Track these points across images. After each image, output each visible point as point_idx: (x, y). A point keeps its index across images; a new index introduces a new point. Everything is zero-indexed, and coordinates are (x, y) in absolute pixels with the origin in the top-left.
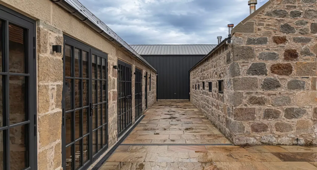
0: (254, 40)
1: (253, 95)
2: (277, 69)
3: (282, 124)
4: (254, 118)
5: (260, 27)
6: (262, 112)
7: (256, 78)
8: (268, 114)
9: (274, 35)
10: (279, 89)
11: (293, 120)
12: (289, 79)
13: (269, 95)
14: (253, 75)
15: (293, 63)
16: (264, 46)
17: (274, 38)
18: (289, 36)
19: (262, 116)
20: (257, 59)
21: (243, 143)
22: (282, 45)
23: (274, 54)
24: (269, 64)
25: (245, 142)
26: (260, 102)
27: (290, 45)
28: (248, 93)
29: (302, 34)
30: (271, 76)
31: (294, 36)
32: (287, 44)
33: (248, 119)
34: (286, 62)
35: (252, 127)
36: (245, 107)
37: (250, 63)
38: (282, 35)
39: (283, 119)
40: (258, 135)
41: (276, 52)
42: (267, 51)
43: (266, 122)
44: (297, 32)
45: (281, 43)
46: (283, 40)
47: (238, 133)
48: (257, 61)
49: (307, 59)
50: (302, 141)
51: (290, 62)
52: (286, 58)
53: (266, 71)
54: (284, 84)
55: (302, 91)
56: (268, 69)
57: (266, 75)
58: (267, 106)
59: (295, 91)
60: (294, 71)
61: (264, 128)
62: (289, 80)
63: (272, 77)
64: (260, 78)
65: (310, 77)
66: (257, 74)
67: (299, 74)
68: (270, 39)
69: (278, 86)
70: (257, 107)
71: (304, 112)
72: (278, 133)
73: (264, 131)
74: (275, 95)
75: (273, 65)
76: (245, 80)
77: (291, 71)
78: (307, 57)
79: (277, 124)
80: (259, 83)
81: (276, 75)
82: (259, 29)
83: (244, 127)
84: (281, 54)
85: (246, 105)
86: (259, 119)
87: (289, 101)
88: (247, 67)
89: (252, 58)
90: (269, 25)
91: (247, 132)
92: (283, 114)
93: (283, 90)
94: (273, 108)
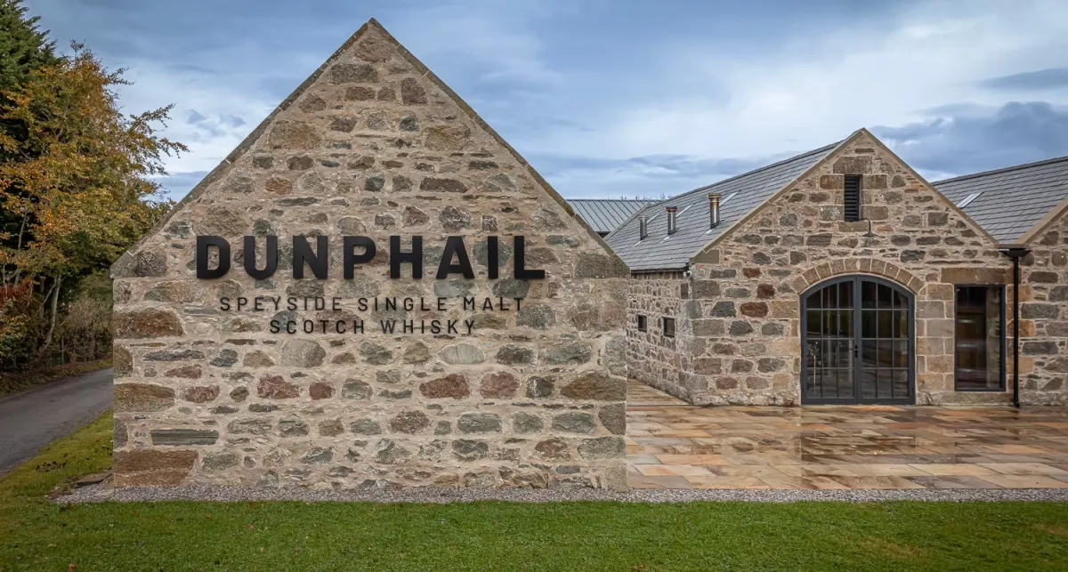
0: (720, 272)
1: (718, 342)
2: (747, 309)
3: (756, 379)
4: (719, 372)
5: (727, 256)
6: (730, 364)
7: (722, 321)
8: (738, 367)
9: (744, 266)
10: (751, 334)
11: (769, 374)
12: (764, 321)
13: (739, 342)
14: (718, 316)
15: (768, 302)
16: (732, 280)
17: (744, 269)
18: (763, 268)
19: (730, 369)
20: (723, 296)
21: (706, 403)
22: (754, 279)
23: (745, 290)
24: (739, 302)
25: (709, 402)
26: (728, 351)
27: (765, 279)
28: (712, 340)
29: (779, 265)
30: (740, 318)
31: (770, 268)
32: (761, 278)
33: (713, 373)
34: (759, 301)
35: (718, 382)
36: (708, 357)
37: (715, 301)
38: (755, 266)
39: (756, 372)
40: (724, 392)
41: (747, 288)
42: (735, 287)
43: (734, 376)
44: (773, 262)
45: (754, 276)
46: (756, 273)
47: (700, 390)
48: (723, 298)
49: (786, 297)
50: (781, 401)
51: (764, 301)
52: (760, 296)
53: (735, 311)
54: (757, 328)
55: (780, 337)
56: (737, 309)
57: (735, 316)
58: (737, 356)
59: (771, 337)
60: (770, 313)
61: (732, 384)
62: (763, 324)
63: (743, 320)
64: (728, 321)
65: (790, 320)
66: (724, 315)
67: (776, 315)
68: (739, 271)
69: (751, 331)
70: (723, 357)
71: (783, 364)
72: (750, 390)
73: (732, 388)
74: (746, 341)
75: (743, 305)
76: (709, 322)
77: (766, 312)
78: (786, 294)
79: (749, 379)
80: (727, 327)
81: (747, 317)
82: (726, 259)
83: (707, 383)
84: (754, 290)
85: (709, 355)
86: (726, 372)
87: (764, 350)
88: (710, 307)
89: (716, 295)
90: (738, 253)
91: (711, 388)
92: (756, 366)
93: (756, 336)
94: (744, 358)
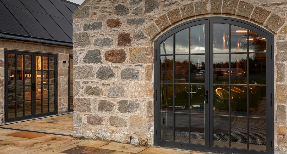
0: (90, 25)
1: (89, 84)
2: (110, 55)
3: (116, 118)
4: (89, 110)
5: (95, 11)
6: (97, 104)
7: (91, 67)
8: (103, 106)
9: (108, 18)
10: (113, 78)
11: (127, 114)
12: (123, 67)
13: (104, 85)
14: (89, 63)
15: (126, 49)
16: (99, 31)
17: (108, 21)
18: (122, 18)
19: (97, 108)
20: (93, 46)
21: (80, 135)
22: (115, 29)
23: (108, 39)
24: (104, 50)
25: (82, 135)
26: (95, 92)
27: (124, 28)
28: (85, 83)
29: (136, 14)
31: (128, 18)
32: (121, 27)
33: (84, 111)
34: (119, 48)
35: (88, 118)
36: (82, 97)
37: (87, 49)
38: (115, 17)
39: (116, 113)
40: (93, 128)
41: (110, 37)
42: (102, 37)
43: (100, 114)
44: (131, 12)
45: (115, 26)
46: (117, 23)
47: (75, 125)
48: (93, 47)
49: (141, 44)
50: (136, 141)
51: (123, 48)
52: (120, 44)
53: (101, 58)
54: (117, 73)
55: (136, 81)
56: (103, 56)
57: (102, 63)
58: (103, 98)
59: (128, 81)
60: (127, 59)
61: (99, 121)
62: (122, 69)
63: (107, 65)
64: (95, 67)
65: (144, 65)
66: (92, 62)
67: (132, 61)
68: (104, 23)
69: (112, 75)
70: (92, 97)
71: (138, 106)
72: (113, 128)
73: (99, 124)
74: (109, 85)
75: (107, 52)
76: (82, 68)
77: (124, 58)
78: (141, 41)
79: (111, 118)
80: (95, 72)
81: (110, 63)
82: (95, 14)
83: (81, 119)
84: (115, 38)
85: (82, 95)
86: (95, 112)
87: (123, 92)
88: (83, 55)
89: (88, 44)
90: (104, 8)
91: (83, 124)
92: (117, 106)
93: (116, 80)
94: (108, 99)
